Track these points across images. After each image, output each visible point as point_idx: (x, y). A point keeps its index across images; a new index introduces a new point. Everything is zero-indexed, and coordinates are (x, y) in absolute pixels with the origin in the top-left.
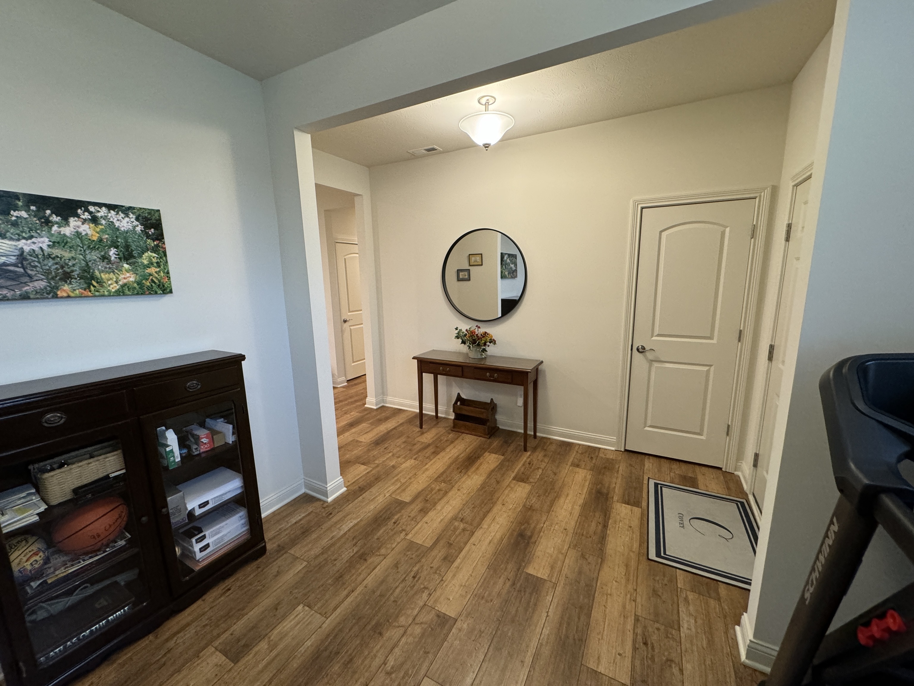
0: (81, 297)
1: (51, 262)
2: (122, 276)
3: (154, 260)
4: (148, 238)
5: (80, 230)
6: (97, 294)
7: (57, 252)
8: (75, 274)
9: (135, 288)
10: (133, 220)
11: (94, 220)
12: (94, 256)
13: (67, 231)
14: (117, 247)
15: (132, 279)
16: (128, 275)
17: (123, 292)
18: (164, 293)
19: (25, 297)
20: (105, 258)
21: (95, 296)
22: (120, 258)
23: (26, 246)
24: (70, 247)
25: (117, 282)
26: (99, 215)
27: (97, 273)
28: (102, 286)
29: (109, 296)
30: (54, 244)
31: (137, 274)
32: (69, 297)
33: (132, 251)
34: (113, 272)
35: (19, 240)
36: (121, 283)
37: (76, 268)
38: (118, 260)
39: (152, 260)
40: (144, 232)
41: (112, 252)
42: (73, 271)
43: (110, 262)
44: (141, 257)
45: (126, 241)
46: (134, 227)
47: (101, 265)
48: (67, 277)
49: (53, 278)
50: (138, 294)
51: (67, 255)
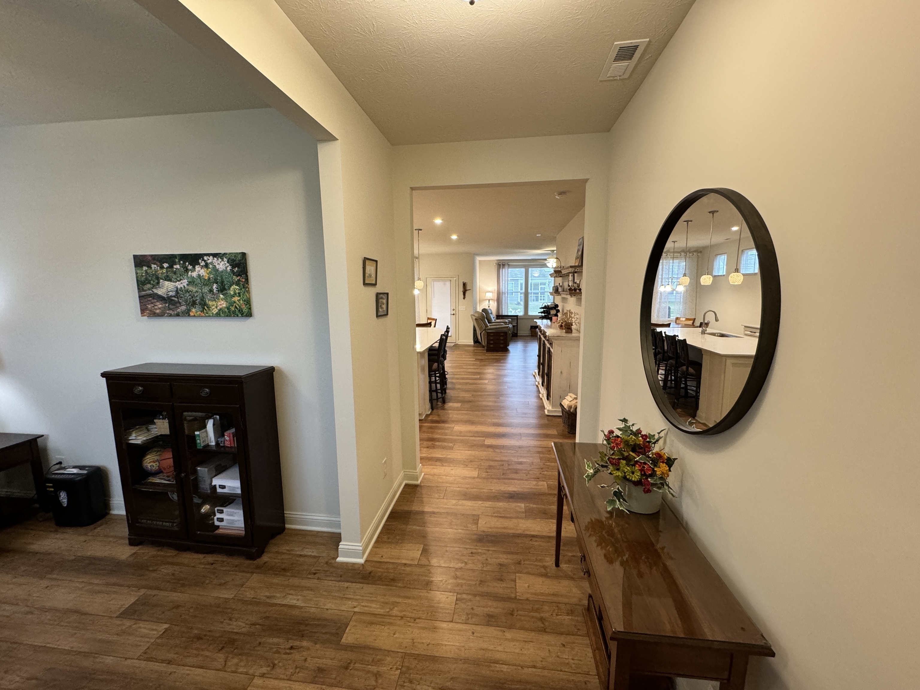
0: (200, 316)
1: (188, 295)
2: (219, 303)
3: (237, 291)
4: (234, 275)
5: (200, 273)
6: (207, 315)
7: (190, 288)
8: (197, 301)
9: (226, 312)
10: (226, 262)
11: (207, 266)
12: (206, 290)
13: (195, 274)
14: (217, 283)
15: (224, 305)
16: (222, 302)
17: (220, 315)
18: (242, 316)
19: (178, 315)
20: (211, 291)
21: (206, 316)
22: (218, 291)
23: (179, 285)
24: (196, 285)
25: (216, 307)
26: (209, 262)
27: (207, 301)
28: (209, 310)
29: (213, 316)
30: (190, 283)
31: (227, 302)
32: (194, 316)
33: (225, 285)
34: (215, 300)
35: (176, 282)
36: (218, 308)
37: (198, 298)
38: (217, 292)
39: (235, 291)
40: (232, 271)
41: (215, 286)
42: (196, 300)
43: (213, 294)
44: (230, 289)
45: (222, 279)
46: (226, 268)
47: (209, 296)
48: (194, 304)
49: (188, 305)
50: (227, 316)
51: (194, 290)
